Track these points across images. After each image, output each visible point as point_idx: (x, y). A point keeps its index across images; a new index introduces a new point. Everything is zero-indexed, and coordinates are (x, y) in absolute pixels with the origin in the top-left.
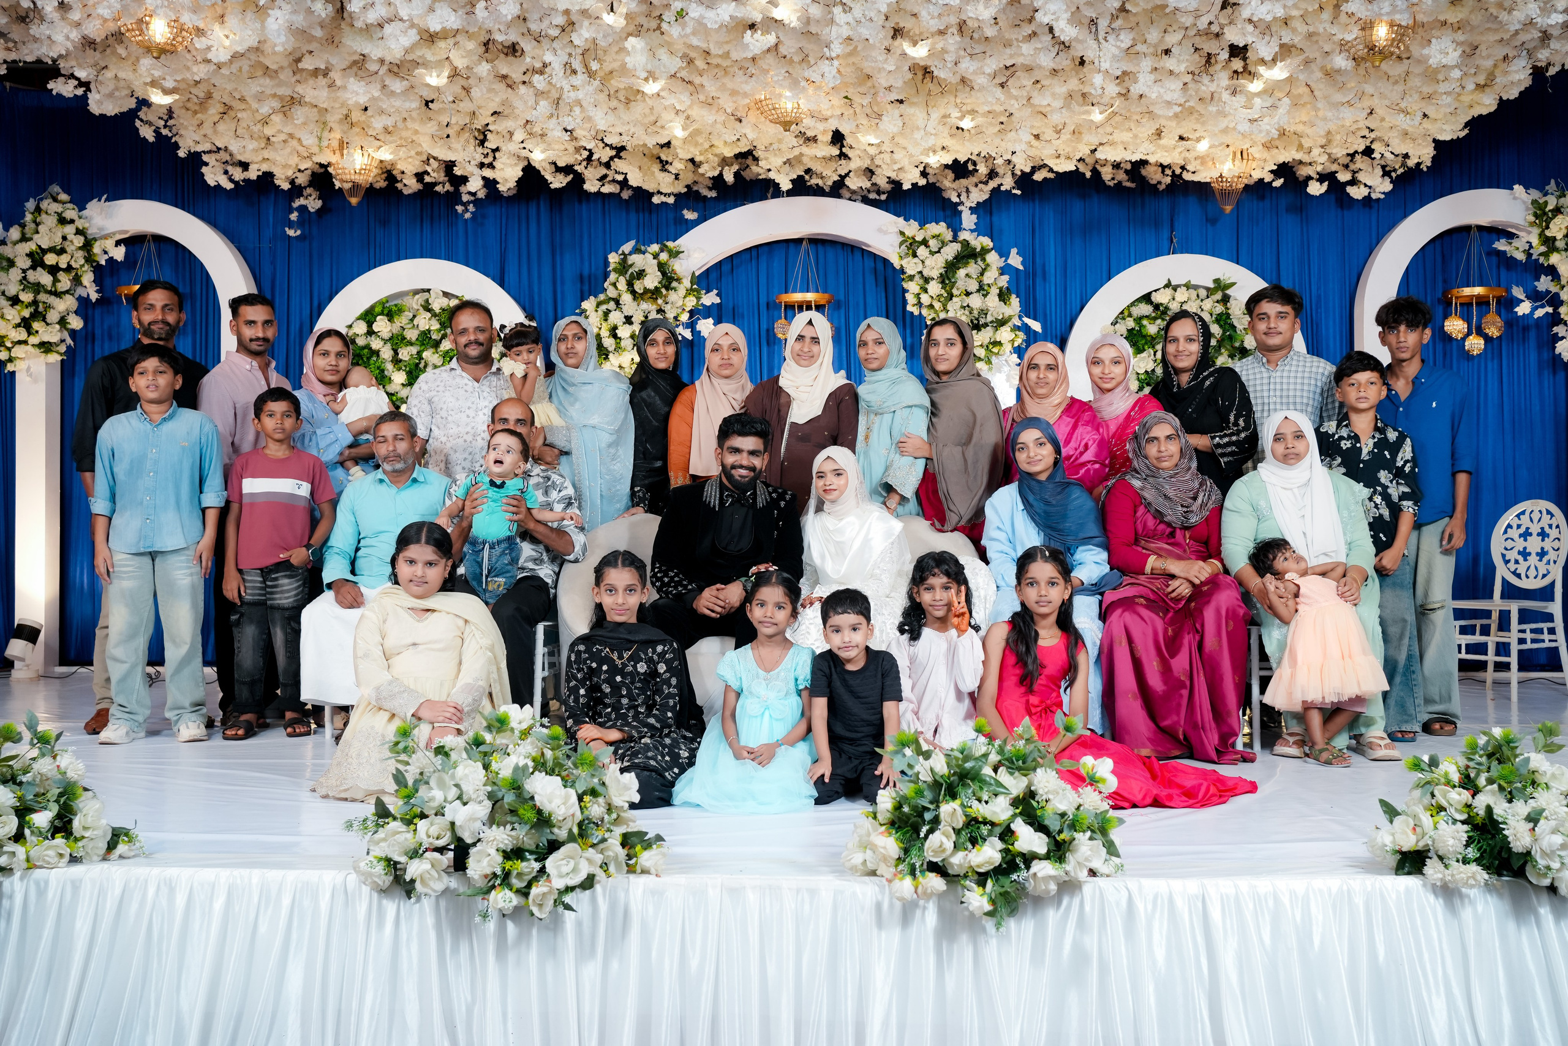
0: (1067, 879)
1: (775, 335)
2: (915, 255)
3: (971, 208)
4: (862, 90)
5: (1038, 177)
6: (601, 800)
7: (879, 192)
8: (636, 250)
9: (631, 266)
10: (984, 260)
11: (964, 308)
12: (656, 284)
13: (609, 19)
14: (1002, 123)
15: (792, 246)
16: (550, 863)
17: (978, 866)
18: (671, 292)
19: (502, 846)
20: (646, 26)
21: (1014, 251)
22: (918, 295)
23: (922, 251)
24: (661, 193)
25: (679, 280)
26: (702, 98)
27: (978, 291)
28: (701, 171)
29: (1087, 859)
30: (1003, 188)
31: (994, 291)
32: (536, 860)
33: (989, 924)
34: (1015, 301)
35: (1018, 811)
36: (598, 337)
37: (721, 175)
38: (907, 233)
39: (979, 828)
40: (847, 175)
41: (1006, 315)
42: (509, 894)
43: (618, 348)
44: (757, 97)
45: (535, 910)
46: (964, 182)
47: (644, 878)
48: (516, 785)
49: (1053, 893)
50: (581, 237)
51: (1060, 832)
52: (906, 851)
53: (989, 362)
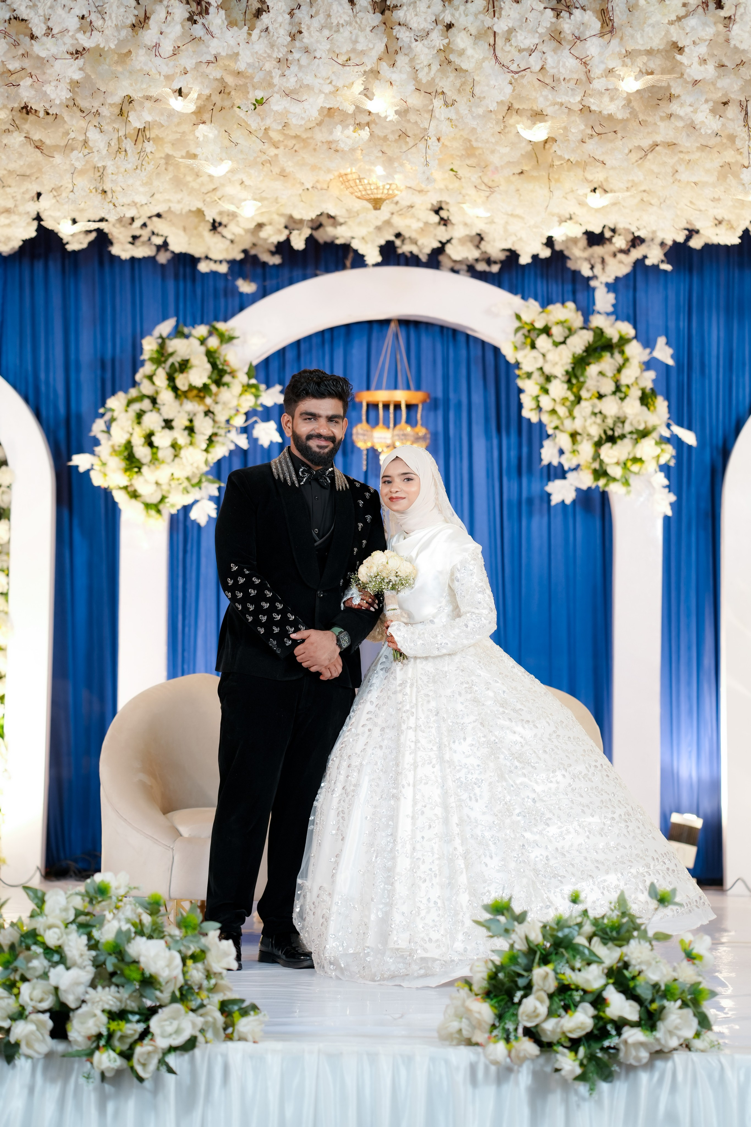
0: (658, 1048)
1: (353, 443)
2: (533, 346)
3: (607, 285)
4: (469, 162)
5: (696, 243)
6: (200, 965)
7: (489, 262)
8: (178, 333)
9: (171, 354)
10: (622, 352)
11: (595, 414)
12: (205, 380)
13: (177, 104)
14: (644, 191)
15: (375, 327)
16: (154, 1023)
17: (570, 1032)
18: (223, 389)
19: (107, 1007)
20: (219, 104)
21: (661, 341)
22: (537, 398)
23: (542, 342)
24: (211, 259)
25: (233, 374)
26: (276, 170)
27: (614, 393)
28: (263, 234)
29: (677, 1028)
30: (648, 262)
31: (635, 393)
32: (138, 1021)
33: (583, 1088)
34: (661, 404)
35: (611, 981)
36: (129, 446)
37: (288, 241)
38: (526, 318)
39: (571, 995)
40: (449, 241)
41: (650, 425)
42: (113, 1055)
43: (155, 459)
44: (343, 172)
45: (139, 1069)
46: (598, 250)
47: (240, 1045)
48: (118, 950)
49: (645, 1061)
50: (103, 309)
51: (653, 1001)
52: (500, 1017)
53: (626, 483)
